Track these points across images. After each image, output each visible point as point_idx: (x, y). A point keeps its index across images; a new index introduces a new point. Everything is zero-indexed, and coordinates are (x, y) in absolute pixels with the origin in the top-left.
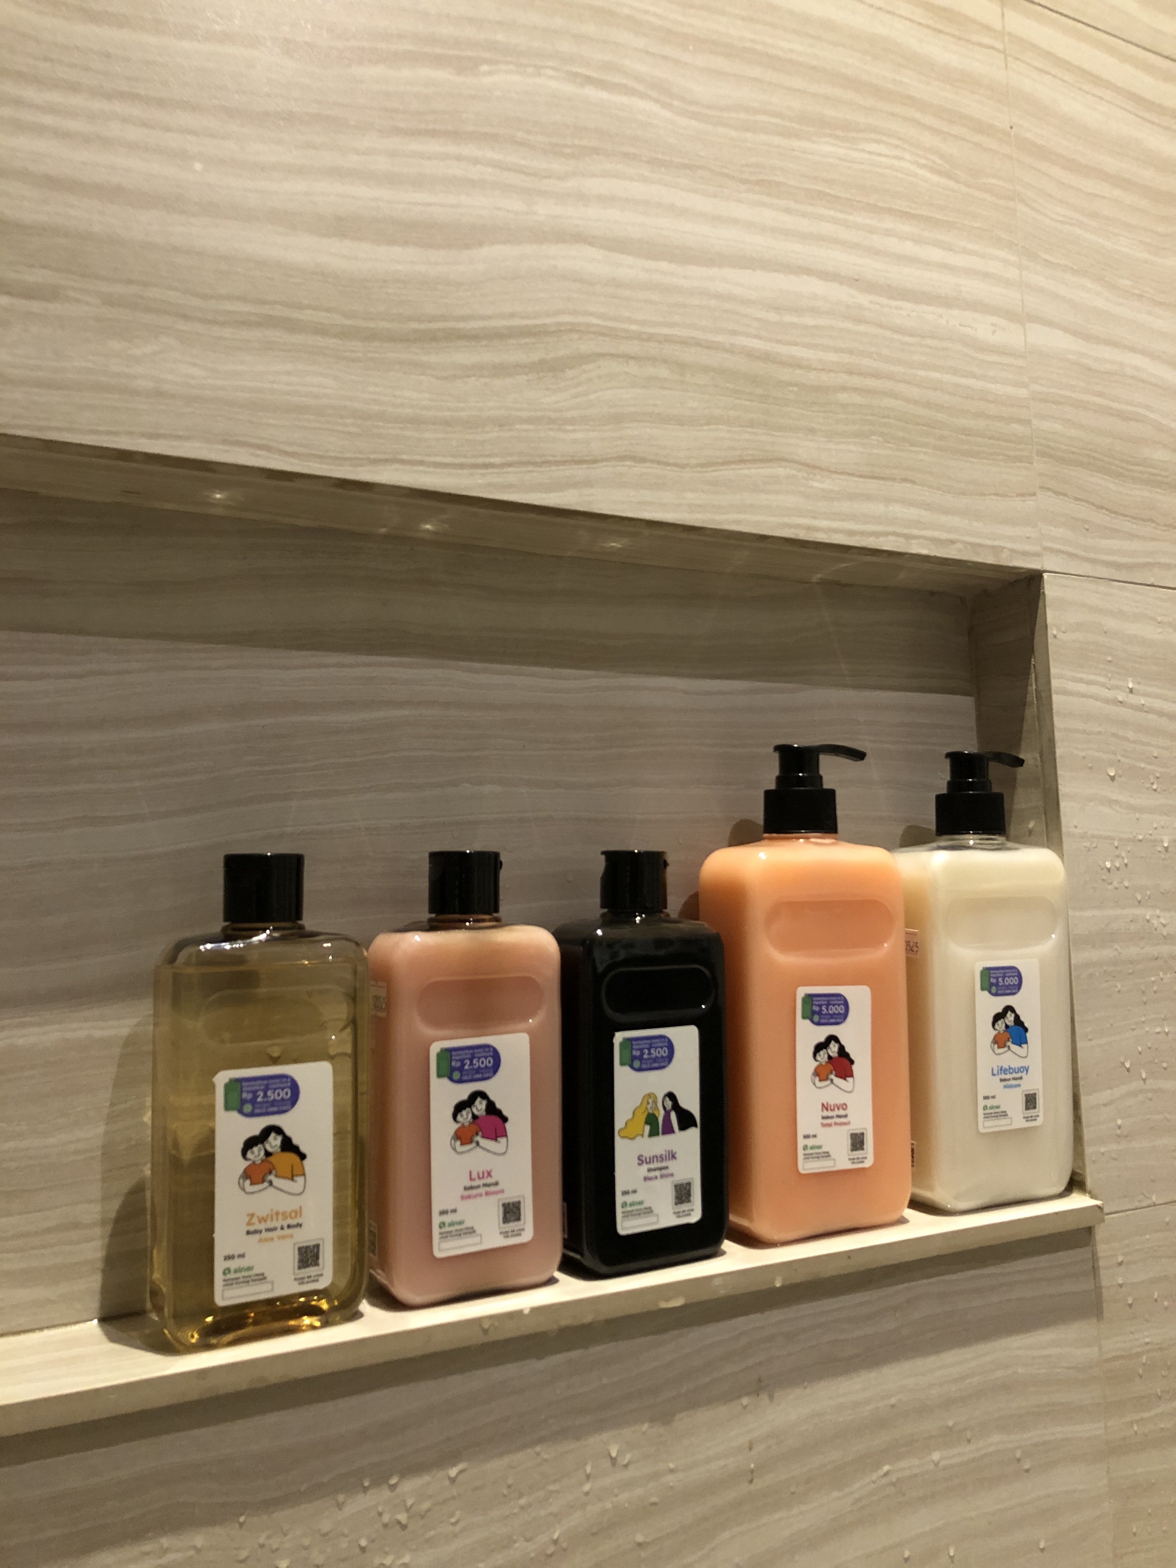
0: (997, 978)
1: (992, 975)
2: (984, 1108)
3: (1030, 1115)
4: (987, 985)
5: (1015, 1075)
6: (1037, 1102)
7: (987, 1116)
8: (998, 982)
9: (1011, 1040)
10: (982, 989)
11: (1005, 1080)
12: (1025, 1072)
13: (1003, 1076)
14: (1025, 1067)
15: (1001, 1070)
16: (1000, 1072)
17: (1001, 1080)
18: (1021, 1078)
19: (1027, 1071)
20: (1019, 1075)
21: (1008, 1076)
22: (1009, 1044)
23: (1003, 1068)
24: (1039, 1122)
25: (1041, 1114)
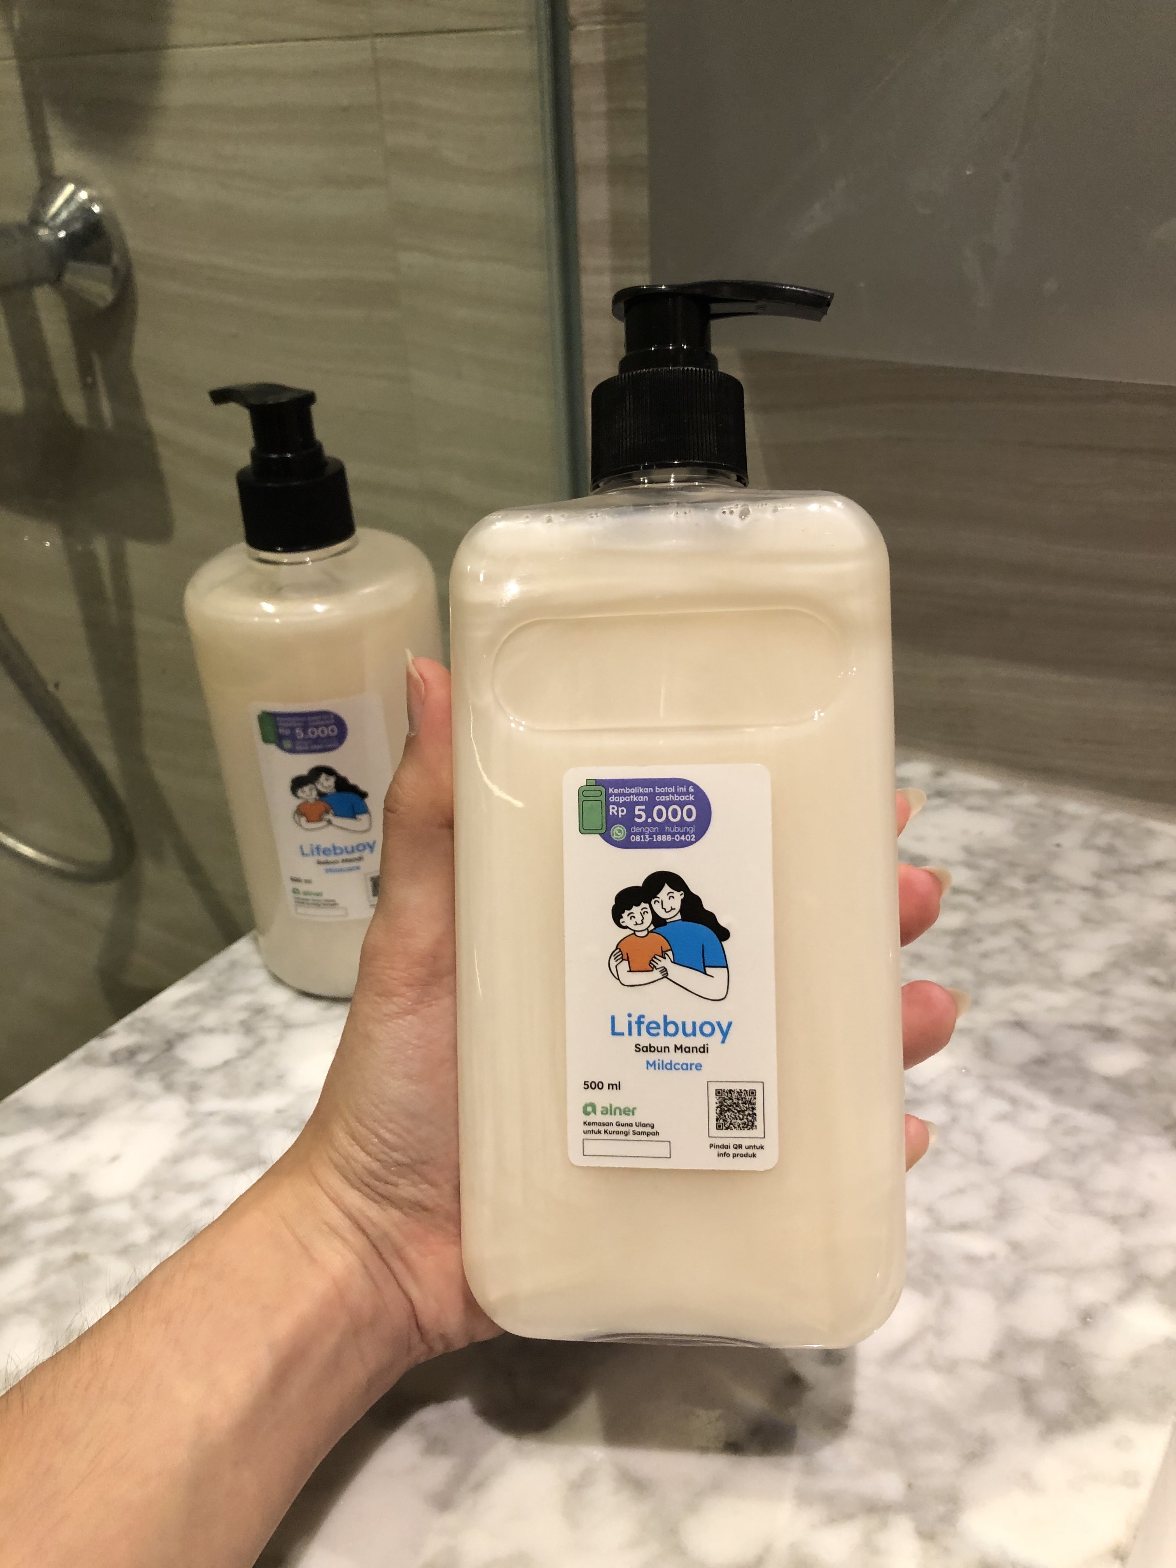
0: (630, 806)
1: (613, 799)
2: (585, 1107)
3: (732, 1142)
4: (596, 819)
5: (680, 1040)
6: (759, 1112)
7: (593, 1129)
8: (631, 814)
9: (670, 953)
10: (584, 829)
11: (650, 1049)
12: (718, 1034)
13: (645, 1040)
14: (719, 1024)
15: (639, 1023)
16: (635, 1028)
17: (638, 1048)
18: (704, 1049)
19: (725, 1034)
20: (698, 1041)
21: (660, 1041)
22: (666, 963)
23: (646, 1021)
24: (764, 1161)
25: (772, 1143)
